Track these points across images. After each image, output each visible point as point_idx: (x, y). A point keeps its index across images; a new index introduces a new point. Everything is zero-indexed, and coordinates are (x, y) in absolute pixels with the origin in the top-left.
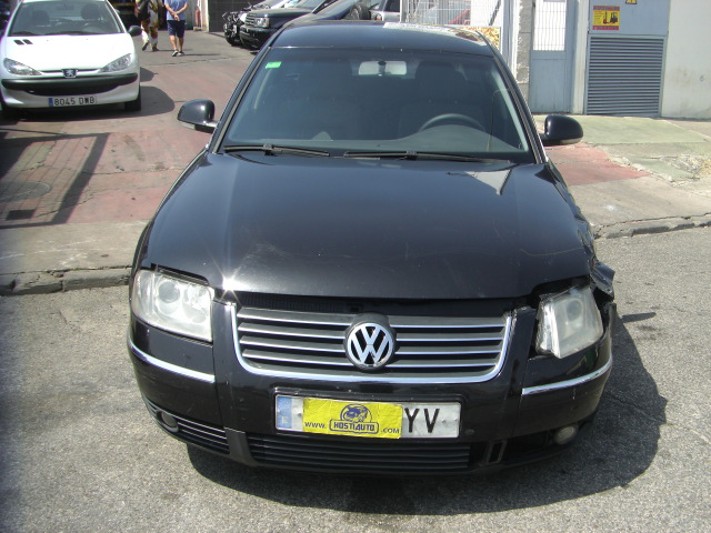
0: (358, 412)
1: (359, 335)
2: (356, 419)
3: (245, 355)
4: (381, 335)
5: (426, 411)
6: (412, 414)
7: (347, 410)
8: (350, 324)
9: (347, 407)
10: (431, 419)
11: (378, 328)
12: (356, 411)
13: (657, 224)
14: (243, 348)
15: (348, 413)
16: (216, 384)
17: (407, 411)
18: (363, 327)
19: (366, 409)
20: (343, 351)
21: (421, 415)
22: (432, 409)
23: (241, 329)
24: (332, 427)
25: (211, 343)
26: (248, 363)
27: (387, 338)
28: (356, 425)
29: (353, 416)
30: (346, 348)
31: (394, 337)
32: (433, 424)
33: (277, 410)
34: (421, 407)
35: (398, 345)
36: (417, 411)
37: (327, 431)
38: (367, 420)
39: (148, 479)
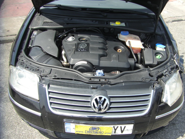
0: (96, 129)
1: (96, 100)
2: (95, 130)
3: (52, 106)
4: (105, 100)
5: (121, 127)
6: (116, 128)
7: (92, 128)
8: (93, 95)
9: (92, 127)
10: (123, 129)
11: (104, 97)
12: (95, 128)
13: (179, 18)
14: (51, 103)
15: (92, 129)
16: (41, 117)
17: (114, 127)
18: (98, 97)
19: (99, 128)
20: (90, 106)
21: (119, 128)
22: (123, 126)
23: (50, 96)
24: (86, 132)
25: (39, 101)
26: (53, 109)
27: (107, 102)
28: (95, 132)
29: (94, 130)
30: (91, 105)
31: (109, 100)
32: (123, 131)
33: (65, 127)
34: (119, 126)
35: (111, 103)
36: (118, 127)
37: (84, 133)
38: (100, 130)
39: (21, 134)
